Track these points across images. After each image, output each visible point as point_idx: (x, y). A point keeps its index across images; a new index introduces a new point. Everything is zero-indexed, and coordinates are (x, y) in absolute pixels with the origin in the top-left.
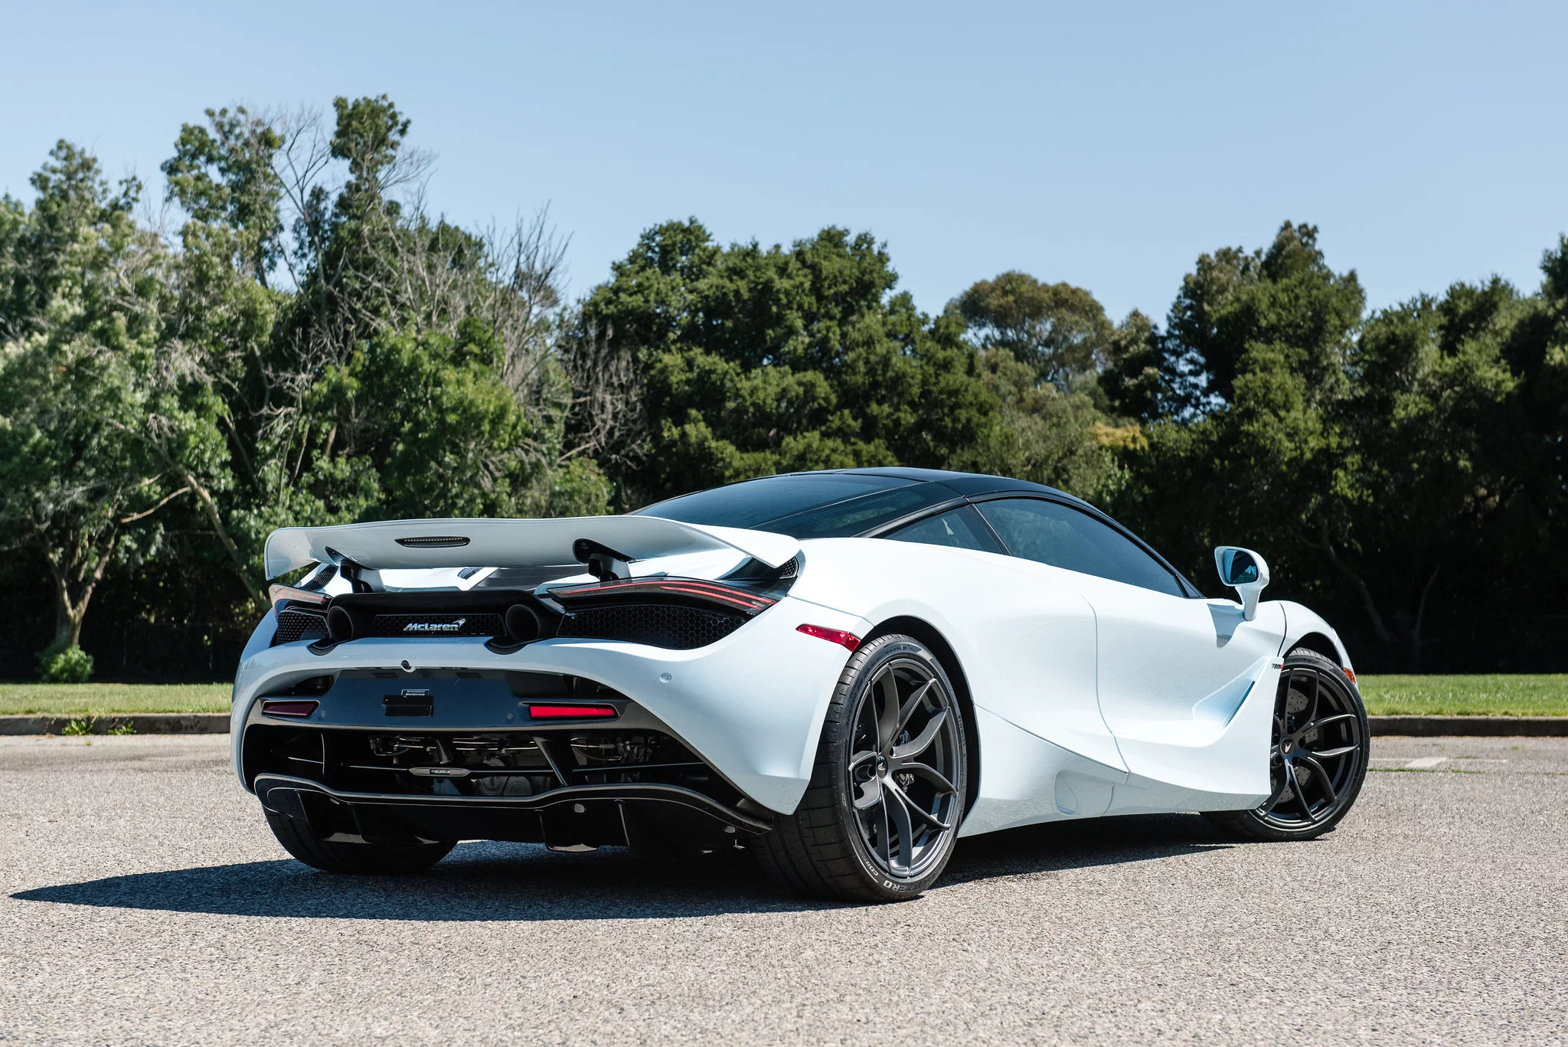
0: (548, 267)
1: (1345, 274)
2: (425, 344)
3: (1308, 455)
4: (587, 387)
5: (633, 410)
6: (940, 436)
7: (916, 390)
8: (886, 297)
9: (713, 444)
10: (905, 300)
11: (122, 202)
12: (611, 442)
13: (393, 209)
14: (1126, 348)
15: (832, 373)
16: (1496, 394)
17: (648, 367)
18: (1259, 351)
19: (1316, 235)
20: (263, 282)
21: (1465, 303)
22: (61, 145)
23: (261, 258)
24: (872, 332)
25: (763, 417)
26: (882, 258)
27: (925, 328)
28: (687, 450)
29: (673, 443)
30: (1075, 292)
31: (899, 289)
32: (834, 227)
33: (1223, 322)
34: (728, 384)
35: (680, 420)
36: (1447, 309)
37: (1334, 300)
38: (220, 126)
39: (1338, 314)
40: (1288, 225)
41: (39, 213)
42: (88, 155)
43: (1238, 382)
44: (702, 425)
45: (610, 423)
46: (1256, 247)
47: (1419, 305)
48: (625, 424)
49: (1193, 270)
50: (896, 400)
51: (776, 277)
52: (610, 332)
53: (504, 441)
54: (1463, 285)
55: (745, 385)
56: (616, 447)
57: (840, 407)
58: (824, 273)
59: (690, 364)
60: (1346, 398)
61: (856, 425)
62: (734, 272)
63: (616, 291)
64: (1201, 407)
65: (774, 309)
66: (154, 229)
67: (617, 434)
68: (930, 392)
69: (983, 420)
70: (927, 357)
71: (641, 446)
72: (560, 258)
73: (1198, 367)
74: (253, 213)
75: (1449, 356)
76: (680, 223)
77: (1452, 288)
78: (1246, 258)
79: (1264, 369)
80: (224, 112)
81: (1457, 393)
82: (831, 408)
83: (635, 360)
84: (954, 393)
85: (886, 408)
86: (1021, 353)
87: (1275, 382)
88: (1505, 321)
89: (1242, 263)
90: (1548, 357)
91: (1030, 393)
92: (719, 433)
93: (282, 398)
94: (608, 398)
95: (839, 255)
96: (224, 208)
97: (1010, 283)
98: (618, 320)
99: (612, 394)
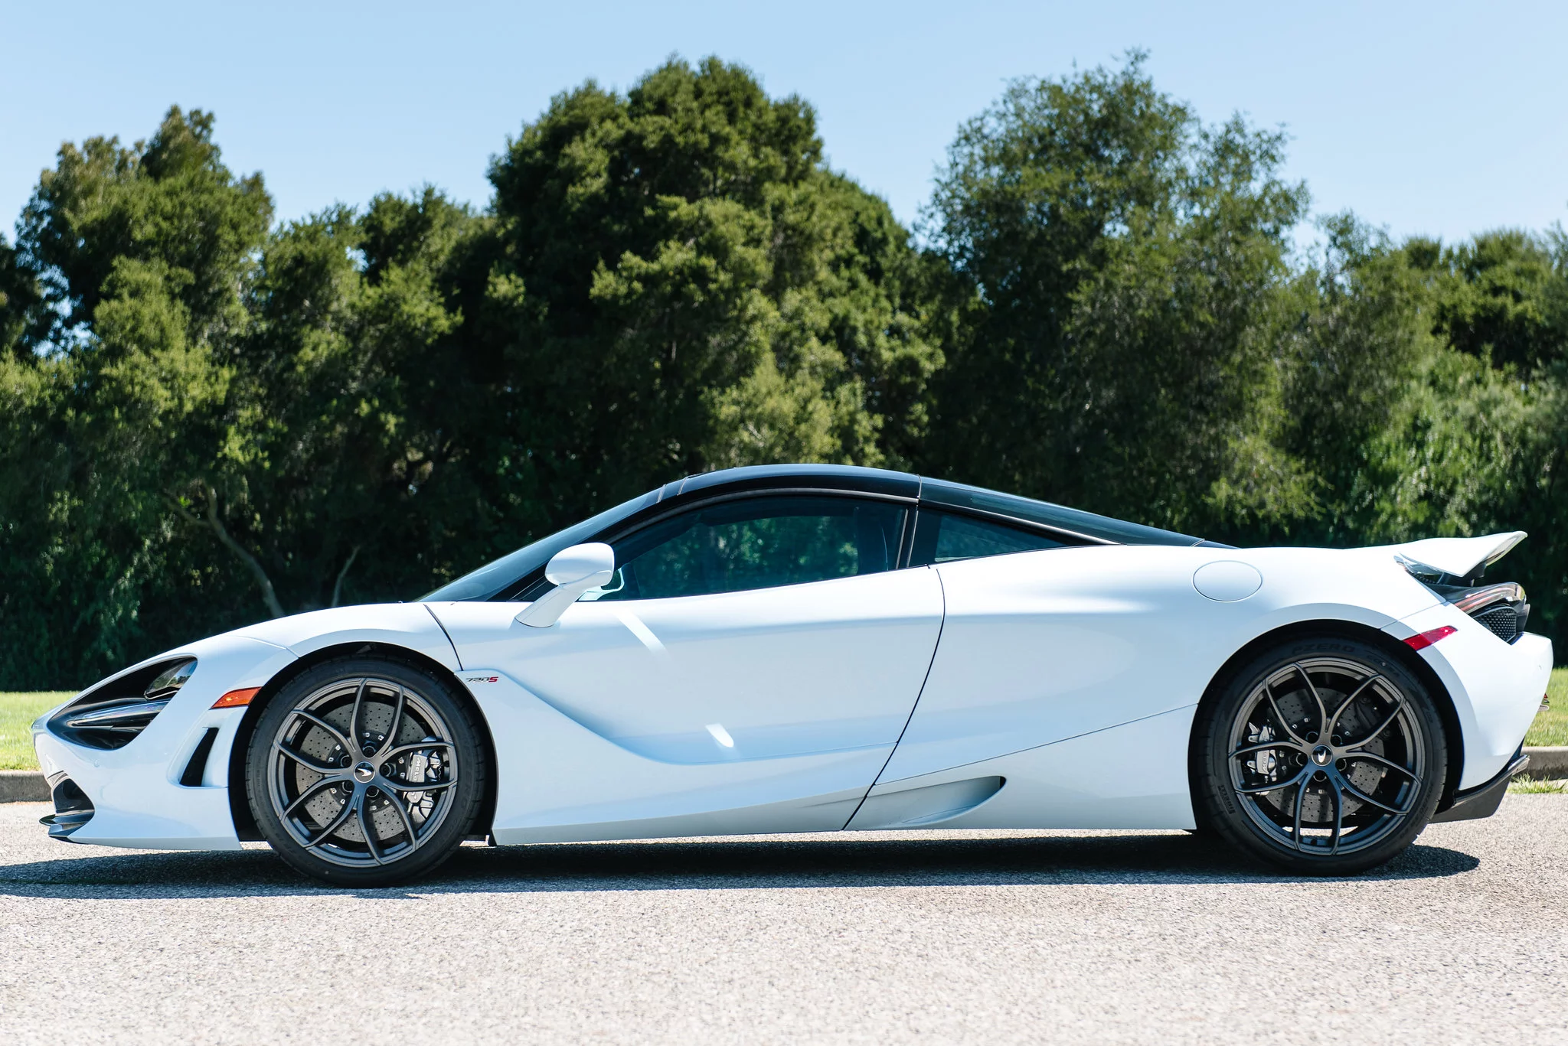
1: (249, 175)
3: (189, 407)
16: (427, 335)
18: (130, 270)
19: (212, 125)
21: (393, 219)
33: (87, 231)
36: (371, 224)
37: (229, 209)
39: (235, 227)
40: (174, 112)
43: (102, 310)
46: (137, 138)
47: (334, 217)
49: (54, 166)
54: (389, 196)
60: (243, 333)
64: (62, 343)
73: (58, 291)
75: (370, 285)
77: (377, 200)
78: (122, 152)
79: (134, 294)
81: (381, 331)
87: (147, 313)
88: (440, 243)
89: (118, 156)
90: (491, 288)
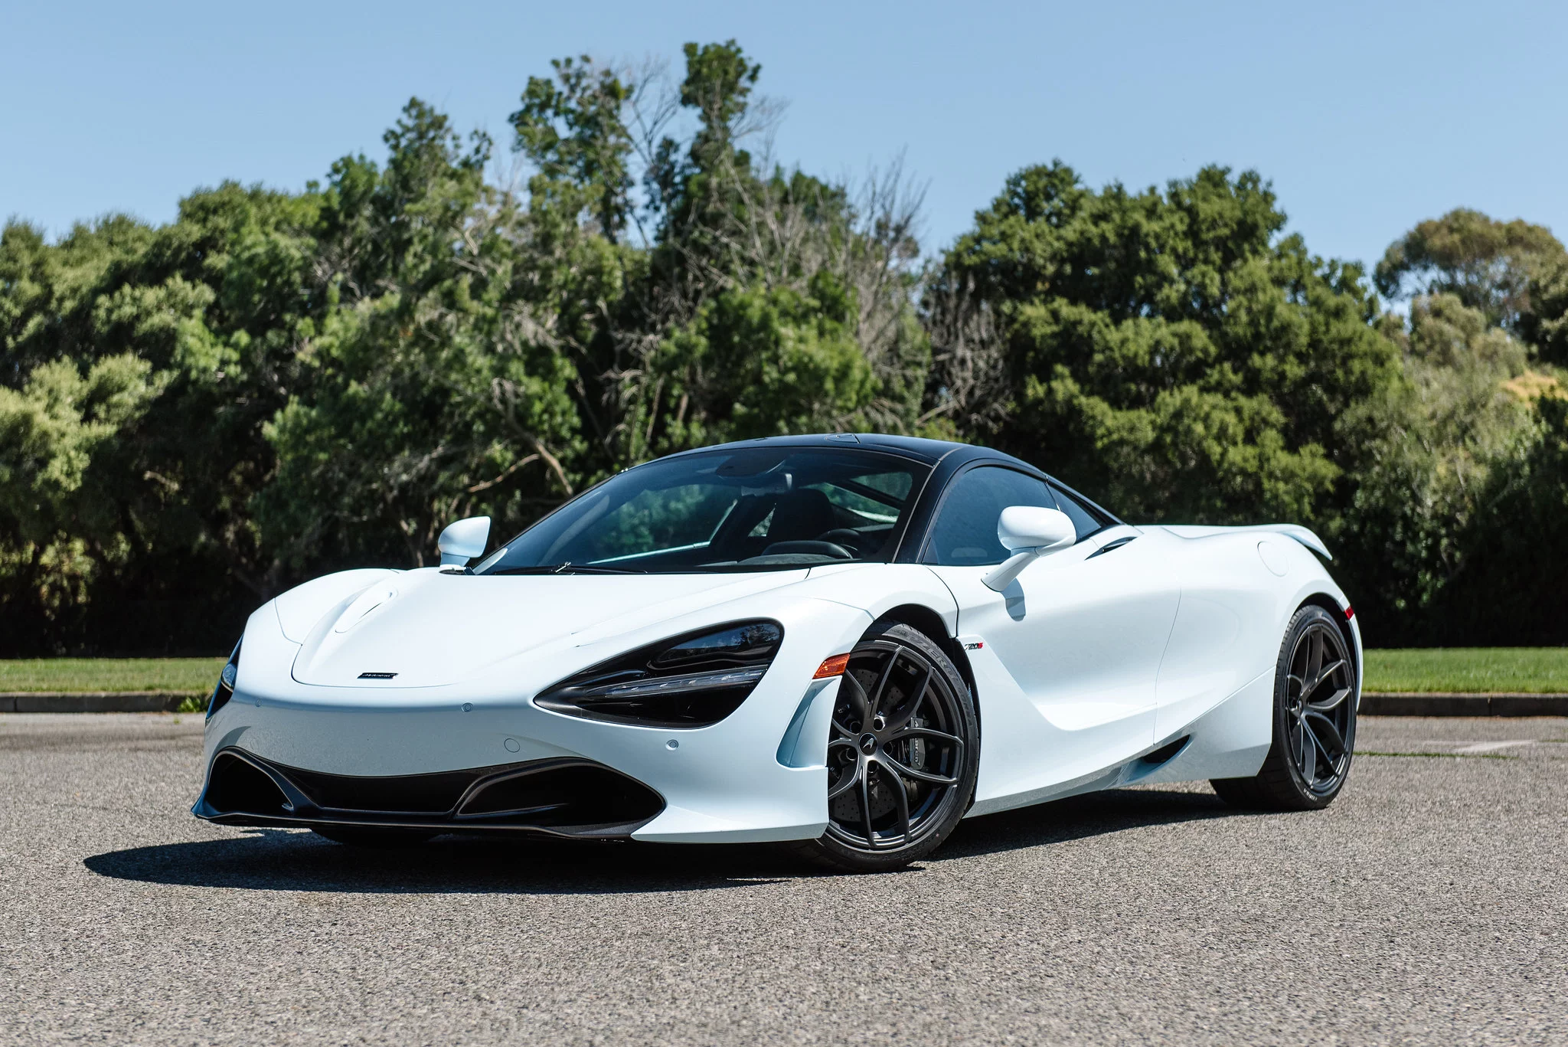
0: (906, 215)
2: (775, 302)
4: (947, 343)
5: (994, 367)
6: (1331, 388)
7: (1304, 340)
8: (1275, 240)
9: (1083, 400)
10: (1296, 242)
11: (473, 159)
12: (972, 402)
13: (742, 160)
14: (1546, 287)
15: (1212, 322)
17: (1012, 319)
20: (613, 241)
22: (414, 103)
23: (611, 216)
24: (1256, 279)
25: (1135, 371)
26: (1268, 198)
27: (1318, 273)
28: (1054, 408)
29: (1038, 402)
30: (1530, 230)
31: (1288, 230)
32: (1214, 166)
34: (1095, 335)
35: (1045, 376)
38: (566, 79)
41: (392, 174)
42: (438, 112)
44: (1069, 382)
45: (971, 382)
48: (986, 382)
50: (1281, 351)
51: (1143, 221)
52: (971, 285)
53: (850, 399)
55: (1113, 336)
56: (977, 406)
57: (1219, 359)
58: (1202, 216)
59: (1055, 315)
61: (1237, 379)
62: (1098, 218)
63: (978, 240)
65: (1143, 254)
66: (505, 188)
67: (978, 393)
68: (1320, 341)
69: (1379, 371)
70: (1317, 303)
71: (1003, 405)
72: (917, 207)
74: (600, 167)
76: (1045, 167)
80: (569, 62)
82: (1210, 360)
83: (998, 313)
84: (1345, 342)
85: (1270, 360)
86: (1469, 298)
91: (1479, 340)
92: (1087, 388)
93: (630, 361)
94: (968, 354)
95: (1220, 196)
96: (571, 163)
97: (1456, 222)
98: (980, 272)
99: (973, 350)
